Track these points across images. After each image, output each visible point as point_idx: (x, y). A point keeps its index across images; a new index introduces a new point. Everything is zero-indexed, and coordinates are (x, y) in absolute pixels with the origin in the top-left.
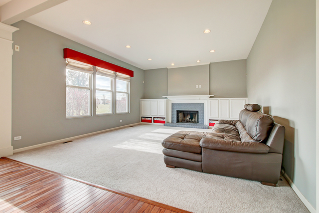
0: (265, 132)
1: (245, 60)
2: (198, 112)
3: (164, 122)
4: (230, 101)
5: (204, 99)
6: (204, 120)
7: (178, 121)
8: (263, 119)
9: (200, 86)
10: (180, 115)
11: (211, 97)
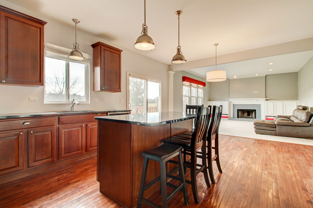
0: (308, 118)
1: (297, 72)
2: (255, 110)
3: (227, 117)
4: (284, 103)
5: (261, 102)
6: (260, 116)
7: (238, 117)
8: (307, 113)
9: (257, 92)
10: (240, 112)
11: (266, 100)
